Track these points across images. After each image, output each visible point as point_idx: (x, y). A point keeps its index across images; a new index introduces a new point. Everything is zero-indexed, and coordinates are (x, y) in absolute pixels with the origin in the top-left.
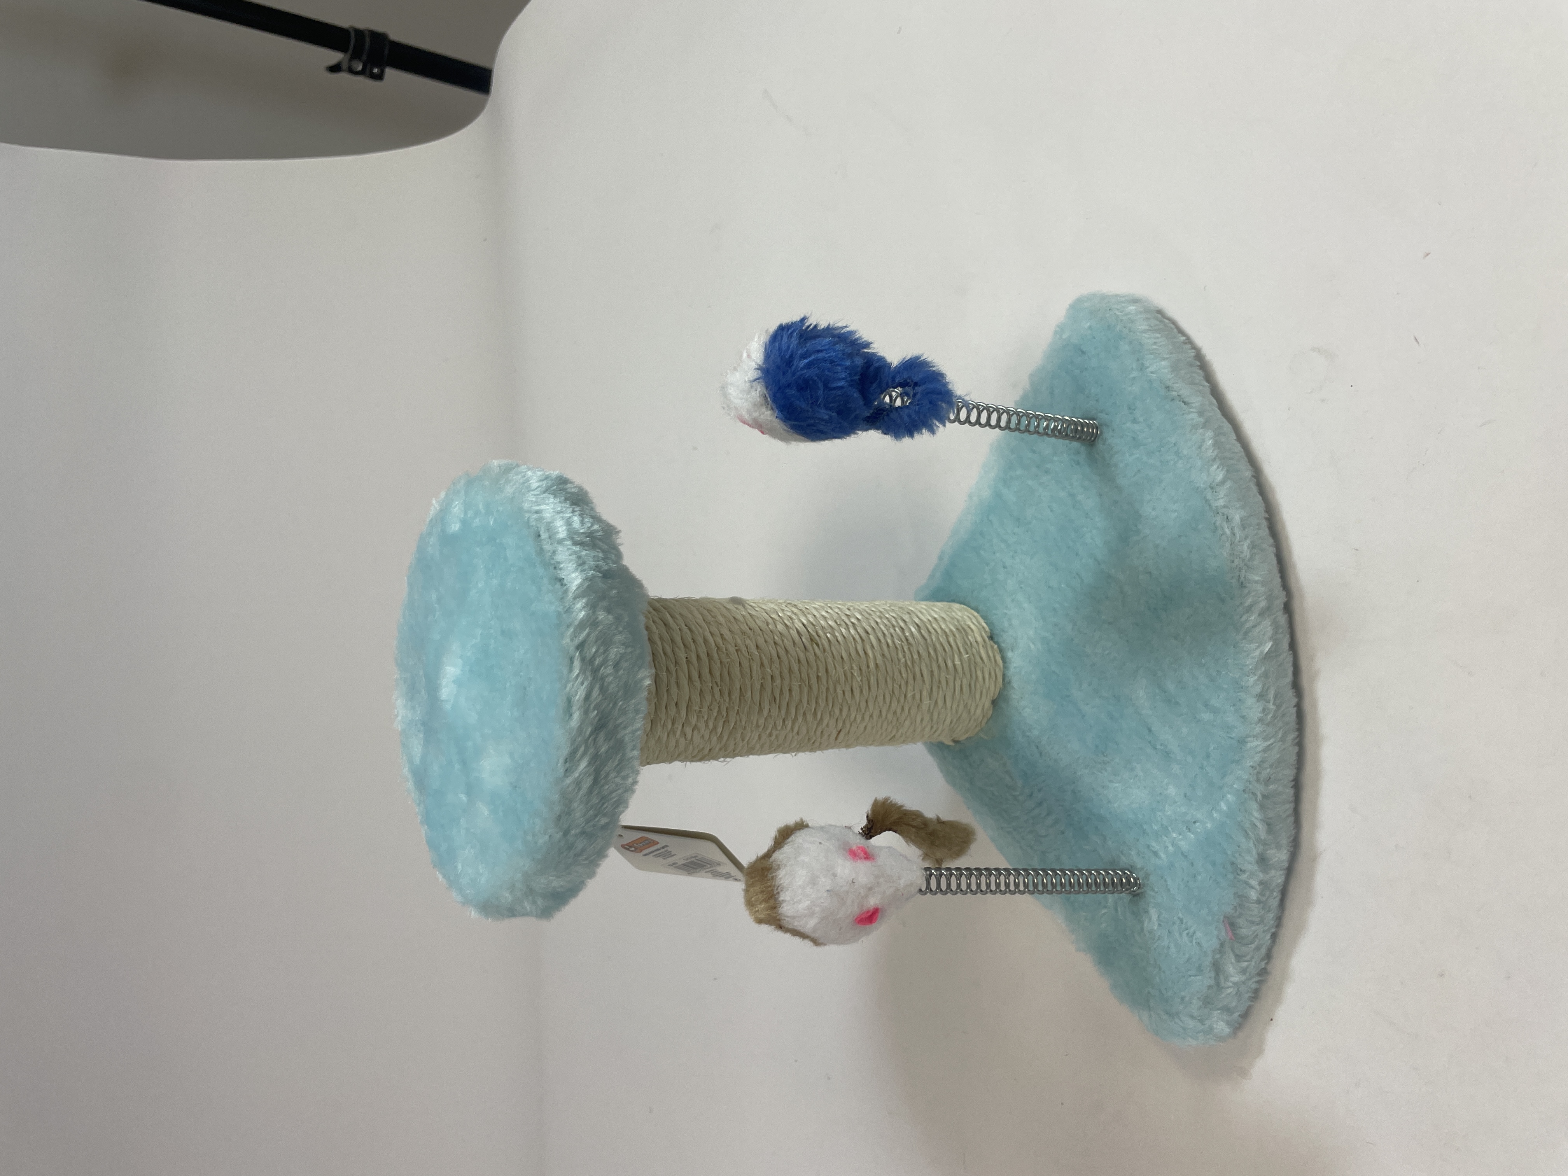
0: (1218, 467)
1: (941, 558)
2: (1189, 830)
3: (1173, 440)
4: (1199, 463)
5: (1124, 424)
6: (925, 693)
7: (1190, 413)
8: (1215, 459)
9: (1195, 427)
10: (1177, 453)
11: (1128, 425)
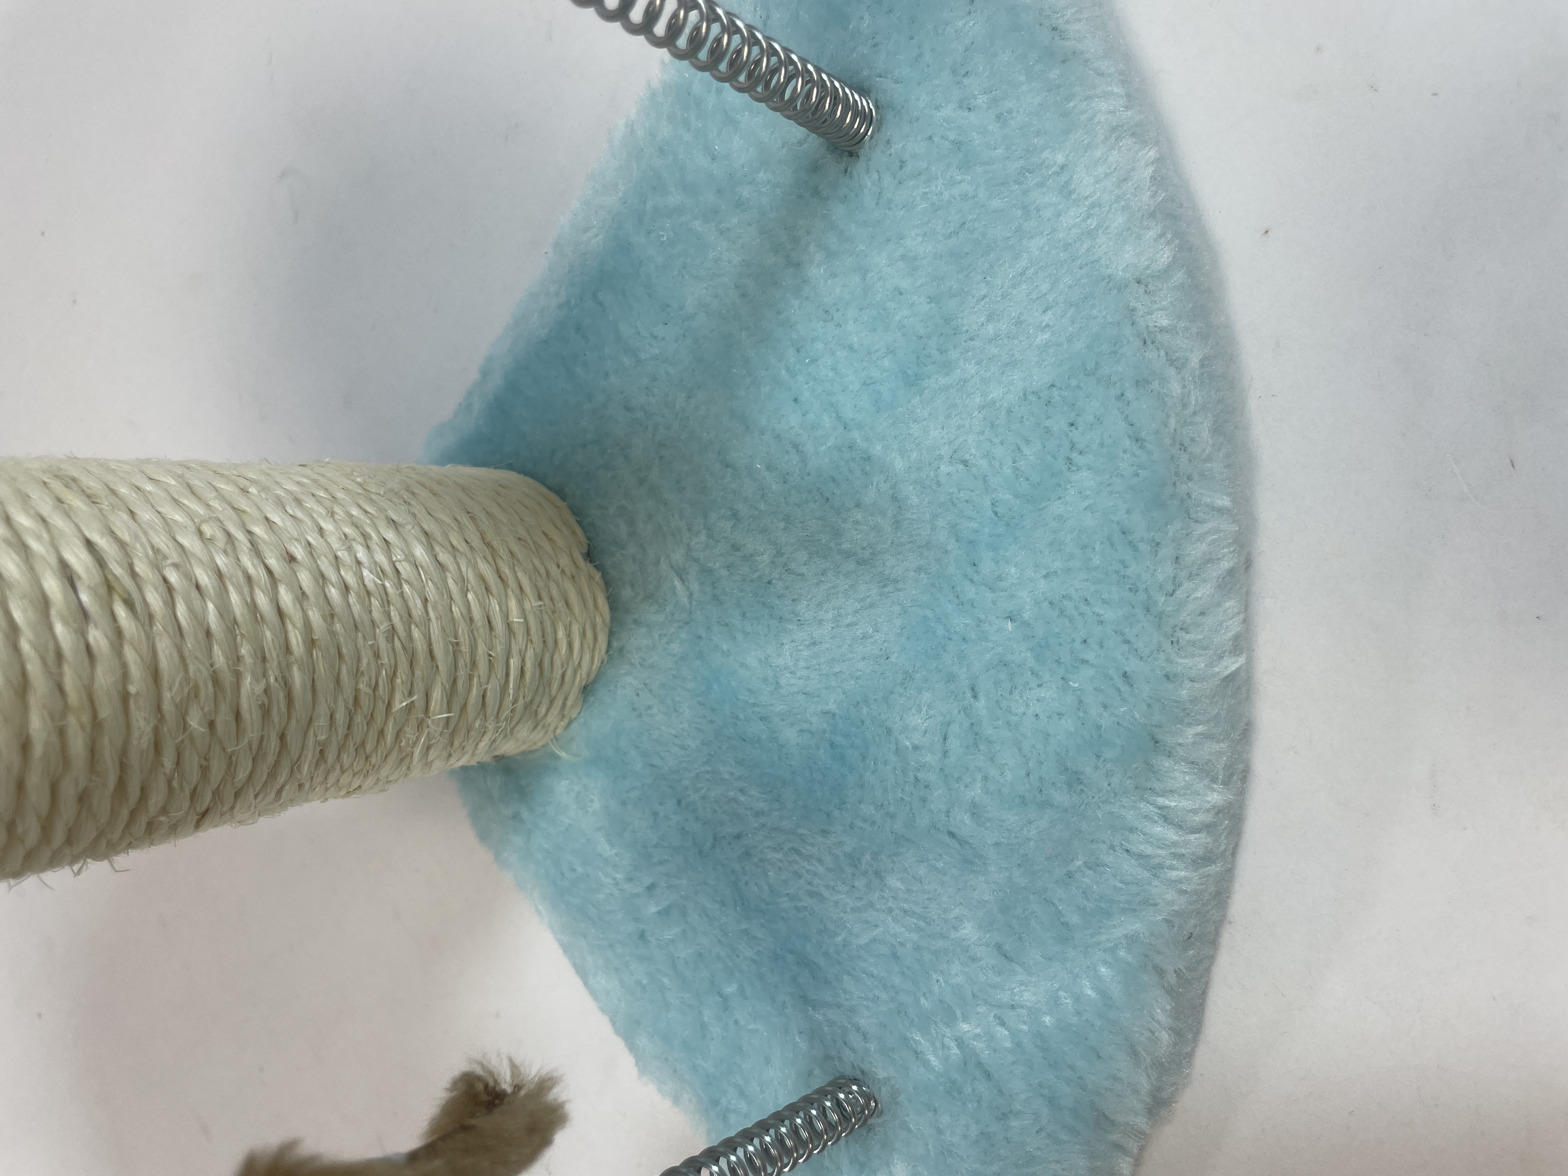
0: (1162, 235)
1: (485, 373)
2: (1002, 1024)
3: (1060, 158)
4: (1118, 220)
5: (938, 108)
6: (437, 694)
7: (1106, 95)
8: (1152, 215)
9: (1116, 131)
10: (1066, 191)
11: (948, 111)
